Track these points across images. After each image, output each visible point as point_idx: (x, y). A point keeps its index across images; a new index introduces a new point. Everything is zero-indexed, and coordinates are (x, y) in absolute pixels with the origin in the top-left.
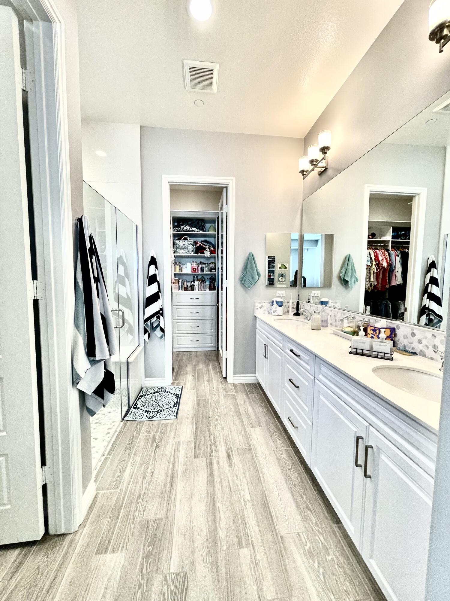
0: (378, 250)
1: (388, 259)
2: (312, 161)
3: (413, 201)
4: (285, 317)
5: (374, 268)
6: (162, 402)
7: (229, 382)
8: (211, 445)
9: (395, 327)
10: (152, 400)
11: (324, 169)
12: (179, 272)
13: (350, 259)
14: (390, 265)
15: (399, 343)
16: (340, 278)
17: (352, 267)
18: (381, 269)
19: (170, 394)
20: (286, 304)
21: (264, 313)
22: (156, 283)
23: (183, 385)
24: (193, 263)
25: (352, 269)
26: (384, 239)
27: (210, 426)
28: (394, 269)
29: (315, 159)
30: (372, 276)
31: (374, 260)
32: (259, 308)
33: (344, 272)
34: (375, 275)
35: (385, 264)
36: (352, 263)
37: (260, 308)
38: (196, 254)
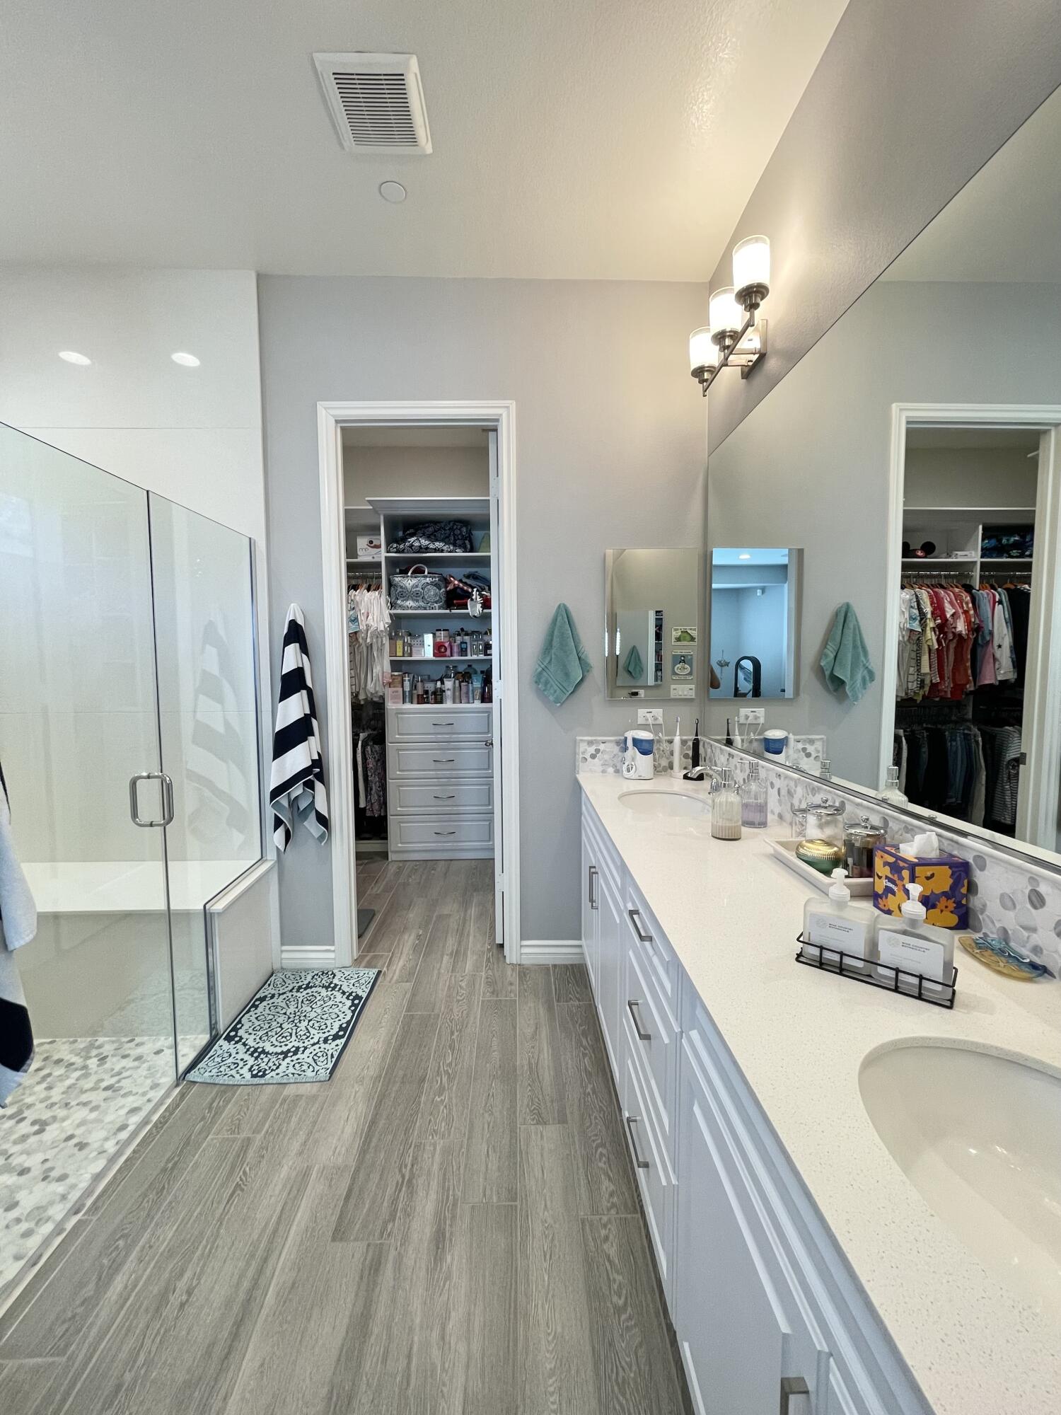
0: (942, 587)
1: (972, 612)
2: (720, 337)
3: (1041, 447)
4: (661, 783)
5: (931, 636)
6: (309, 1021)
7: (508, 961)
8: (399, 1188)
9: (971, 861)
10: (285, 1014)
11: (757, 356)
12: (403, 656)
13: (850, 618)
14: (977, 629)
15: (984, 916)
16: (820, 671)
17: (854, 641)
18: (952, 640)
19: (338, 995)
20: (665, 746)
21: (604, 771)
22: (304, 692)
23: (383, 966)
24: (438, 633)
25: (855, 647)
26: (960, 557)
27: (417, 1113)
28: (988, 638)
29: (728, 329)
30: (925, 659)
31: (929, 616)
32: (588, 756)
33: (832, 656)
34: (934, 656)
35: (961, 627)
36: (854, 629)
37: (593, 756)
38: (444, 609)
